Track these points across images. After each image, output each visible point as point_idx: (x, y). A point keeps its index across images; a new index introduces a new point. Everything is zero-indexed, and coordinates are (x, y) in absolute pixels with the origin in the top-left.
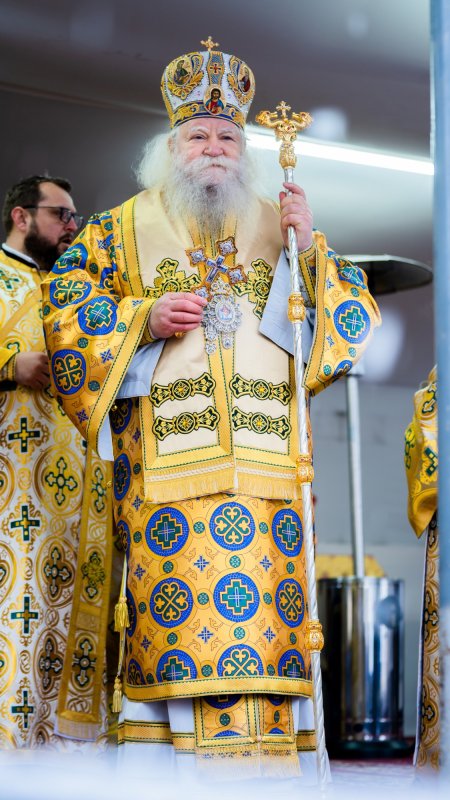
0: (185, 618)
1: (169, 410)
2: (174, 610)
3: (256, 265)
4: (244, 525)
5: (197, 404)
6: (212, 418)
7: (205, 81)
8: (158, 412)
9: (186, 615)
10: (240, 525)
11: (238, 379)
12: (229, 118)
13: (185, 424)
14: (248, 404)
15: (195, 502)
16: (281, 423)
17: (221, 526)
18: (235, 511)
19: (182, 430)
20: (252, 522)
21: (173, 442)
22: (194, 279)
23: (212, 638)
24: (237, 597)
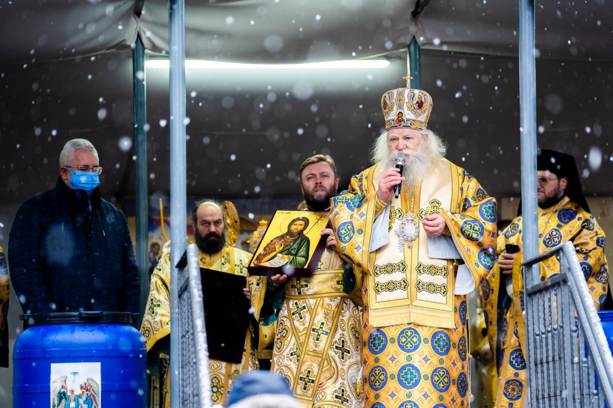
0: (384, 386)
1: (383, 279)
2: (379, 382)
3: (432, 203)
4: (415, 340)
5: (397, 276)
6: (404, 284)
7: (395, 108)
8: (377, 279)
9: (384, 384)
10: (413, 340)
11: (420, 265)
12: (410, 127)
13: (391, 286)
14: (426, 278)
15: (391, 327)
16: (443, 288)
17: (403, 340)
18: (410, 332)
19: (389, 290)
20: (420, 337)
21: (385, 295)
22: (399, 211)
23: (395, 397)
24: (409, 376)
